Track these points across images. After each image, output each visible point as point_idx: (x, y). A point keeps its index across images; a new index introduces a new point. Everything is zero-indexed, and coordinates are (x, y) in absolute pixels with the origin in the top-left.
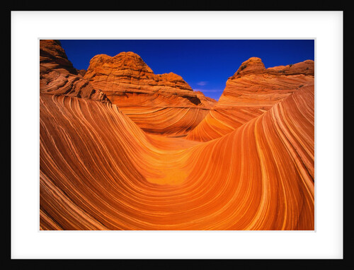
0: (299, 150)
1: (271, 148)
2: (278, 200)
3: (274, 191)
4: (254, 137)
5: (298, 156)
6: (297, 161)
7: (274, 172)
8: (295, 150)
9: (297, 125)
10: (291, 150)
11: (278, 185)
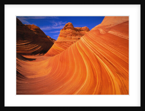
0: (94, 50)
1: (84, 51)
2: (92, 68)
3: (90, 65)
4: (77, 49)
5: (94, 52)
6: (94, 53)
7: (88, 59)
8: (93, 50)
9: (91, 42)
10: (92, 50)
11: (90, 63)
